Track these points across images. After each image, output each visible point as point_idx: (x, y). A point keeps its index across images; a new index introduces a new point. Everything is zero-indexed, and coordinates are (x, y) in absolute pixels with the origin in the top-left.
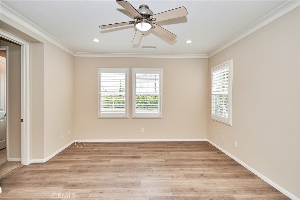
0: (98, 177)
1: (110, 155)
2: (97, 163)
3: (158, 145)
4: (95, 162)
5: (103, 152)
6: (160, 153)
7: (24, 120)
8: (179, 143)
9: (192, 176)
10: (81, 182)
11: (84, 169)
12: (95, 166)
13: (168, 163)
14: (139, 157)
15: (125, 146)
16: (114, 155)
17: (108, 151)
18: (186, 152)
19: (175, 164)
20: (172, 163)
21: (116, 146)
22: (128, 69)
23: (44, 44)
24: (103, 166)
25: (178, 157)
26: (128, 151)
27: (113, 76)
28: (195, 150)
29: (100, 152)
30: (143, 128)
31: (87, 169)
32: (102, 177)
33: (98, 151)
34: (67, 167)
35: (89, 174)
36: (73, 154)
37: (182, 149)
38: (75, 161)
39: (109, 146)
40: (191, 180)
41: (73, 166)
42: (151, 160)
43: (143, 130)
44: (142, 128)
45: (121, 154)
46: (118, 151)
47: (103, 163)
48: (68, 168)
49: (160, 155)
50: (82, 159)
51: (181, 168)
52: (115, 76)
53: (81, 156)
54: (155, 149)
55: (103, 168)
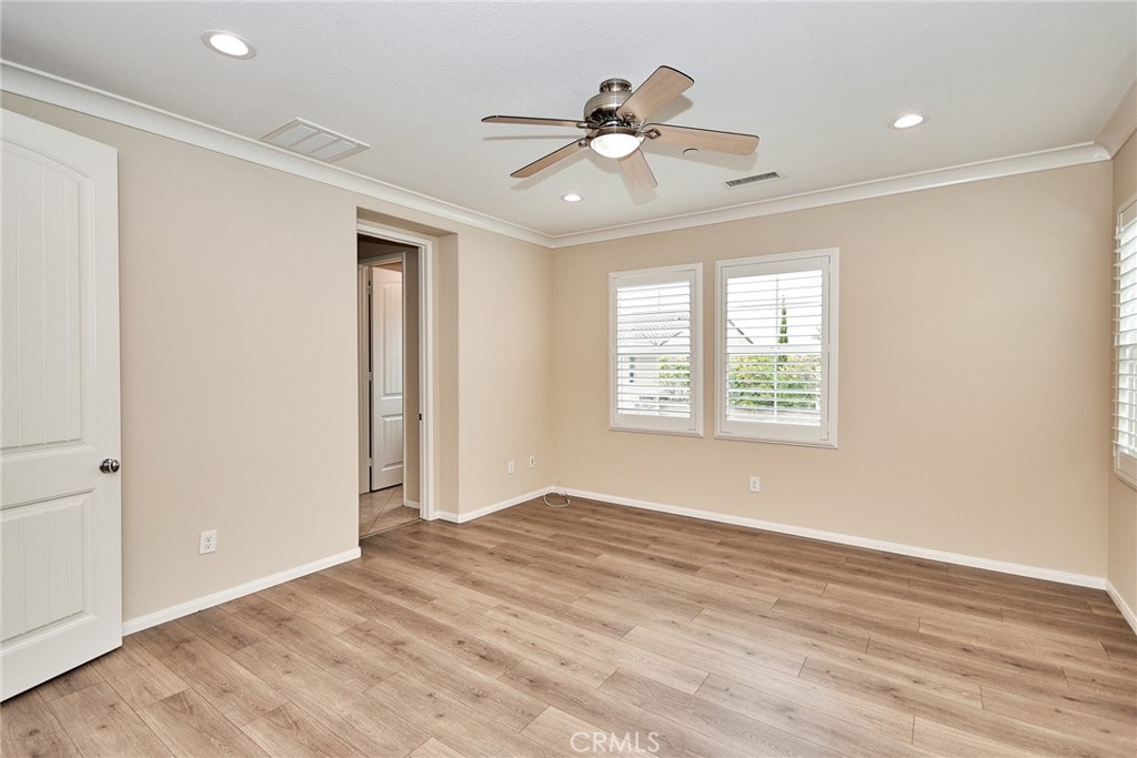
0: (536, 583)
1: (611, 544)
2: (561, 553)
3: (802, 549)
4: (560, 549)
5: (600, 531)
6: (785, 576)
7: (424, 417)
8: (918, 565)
9: (834, 677)
10: (495, 581)
11: (523, 556)
12: (550, 558)
13: (780, 612)
14: (692, 569)
15: (678, 529)
16: (621, 546)
17: (616, 530)
18: (908, 602)
19: (810, 622)
20: (802, 617)
21: (650, 523)
22: (700, 266)
23: (460, 235)
24: (568, 563)
25: (847, 606)
26: (673, 544)
27: (656, 293)
28: (971, 608)
29: (591, 529)
30: (757, 479)
31: (529, 558)
32: (544, 587)
33: (590, 525)
34: (492, 542)
35: (523, 570)
36: (525, 520)
37: (904, 587)
38: (518, 535)
39: (629, 520)
40: (812, 685)
41: (505, 546)
42: (726, 586)
43: (758, 485)
44: (752, 479)
45: (646, 546)
46: (642, 537)
47: (577, 557)
48: (491, 546)
49: (779, 581)
50: (537, 536)
51: (816, 642)
52: (663, 292)
53: (539, 529)
54: (777, 561)
55: (566, 567)
